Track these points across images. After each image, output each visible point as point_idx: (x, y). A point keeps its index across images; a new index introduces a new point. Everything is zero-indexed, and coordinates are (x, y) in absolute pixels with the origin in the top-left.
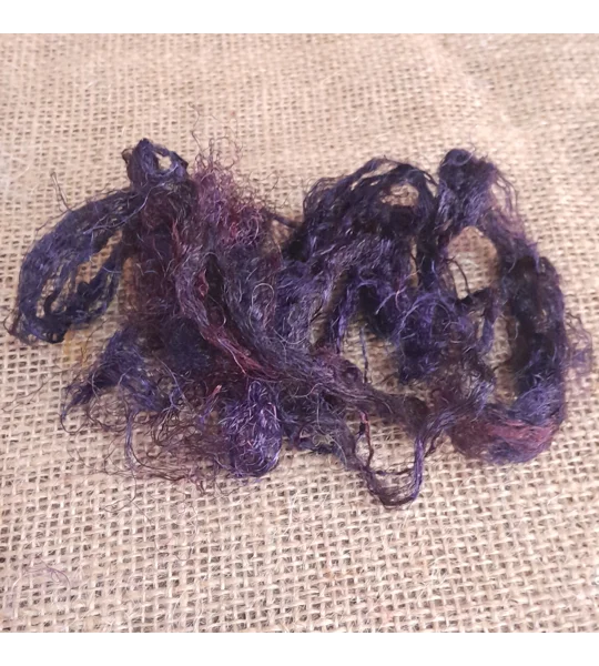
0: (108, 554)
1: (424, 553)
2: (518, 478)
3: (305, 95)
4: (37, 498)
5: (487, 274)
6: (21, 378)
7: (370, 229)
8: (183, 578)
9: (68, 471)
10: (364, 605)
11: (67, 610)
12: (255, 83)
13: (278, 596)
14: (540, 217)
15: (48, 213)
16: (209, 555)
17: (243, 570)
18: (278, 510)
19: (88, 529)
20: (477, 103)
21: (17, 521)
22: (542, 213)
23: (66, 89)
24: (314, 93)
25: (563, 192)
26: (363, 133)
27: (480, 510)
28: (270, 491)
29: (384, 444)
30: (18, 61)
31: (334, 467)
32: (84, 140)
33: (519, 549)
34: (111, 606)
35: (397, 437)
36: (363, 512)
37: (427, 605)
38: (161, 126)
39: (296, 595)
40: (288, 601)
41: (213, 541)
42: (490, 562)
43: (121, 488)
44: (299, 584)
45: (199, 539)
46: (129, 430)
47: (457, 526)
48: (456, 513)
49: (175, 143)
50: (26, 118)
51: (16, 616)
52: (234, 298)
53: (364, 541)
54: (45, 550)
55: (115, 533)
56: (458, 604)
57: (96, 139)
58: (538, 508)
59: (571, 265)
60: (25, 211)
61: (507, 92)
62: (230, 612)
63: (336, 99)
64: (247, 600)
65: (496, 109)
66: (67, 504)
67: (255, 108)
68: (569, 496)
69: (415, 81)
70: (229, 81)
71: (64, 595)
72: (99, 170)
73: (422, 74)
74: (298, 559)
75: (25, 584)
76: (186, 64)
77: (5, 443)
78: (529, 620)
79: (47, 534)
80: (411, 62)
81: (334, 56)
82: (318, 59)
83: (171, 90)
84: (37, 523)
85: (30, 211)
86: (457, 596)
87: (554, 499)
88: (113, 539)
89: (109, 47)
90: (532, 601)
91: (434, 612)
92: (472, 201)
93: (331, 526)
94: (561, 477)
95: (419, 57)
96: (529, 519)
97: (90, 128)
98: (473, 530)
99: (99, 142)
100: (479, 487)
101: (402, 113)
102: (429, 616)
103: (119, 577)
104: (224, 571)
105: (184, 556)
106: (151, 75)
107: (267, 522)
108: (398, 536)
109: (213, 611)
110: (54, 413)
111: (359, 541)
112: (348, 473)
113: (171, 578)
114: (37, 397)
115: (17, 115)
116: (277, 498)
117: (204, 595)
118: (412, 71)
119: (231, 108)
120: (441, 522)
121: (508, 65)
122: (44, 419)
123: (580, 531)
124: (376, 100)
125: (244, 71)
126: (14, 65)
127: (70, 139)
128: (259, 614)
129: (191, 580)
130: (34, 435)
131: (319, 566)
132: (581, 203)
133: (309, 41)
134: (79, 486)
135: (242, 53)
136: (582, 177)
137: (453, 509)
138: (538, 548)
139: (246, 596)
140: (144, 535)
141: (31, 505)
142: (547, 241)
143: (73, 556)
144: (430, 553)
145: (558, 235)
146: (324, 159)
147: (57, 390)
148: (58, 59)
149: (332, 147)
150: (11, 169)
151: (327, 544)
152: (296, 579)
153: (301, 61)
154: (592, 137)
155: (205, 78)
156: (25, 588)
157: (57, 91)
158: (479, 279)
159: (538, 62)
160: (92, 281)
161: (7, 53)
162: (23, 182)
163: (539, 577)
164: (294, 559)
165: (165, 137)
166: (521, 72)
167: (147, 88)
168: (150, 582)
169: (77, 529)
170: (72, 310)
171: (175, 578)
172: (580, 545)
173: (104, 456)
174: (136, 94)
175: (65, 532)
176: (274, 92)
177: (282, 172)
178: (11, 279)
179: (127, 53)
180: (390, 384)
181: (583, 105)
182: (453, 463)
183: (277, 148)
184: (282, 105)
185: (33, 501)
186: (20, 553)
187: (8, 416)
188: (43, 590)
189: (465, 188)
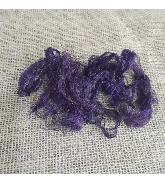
0: (42, 149)
1: (117, 149)
2: (139, 130)
3: (88, 32)
4: (24, 135)
5: (132, 79)
6: (20, 104)
7: (104, 69)
8: (60, 155)
9: (32, 128)
10: (103, 162)
11: (32, 163)
12: (75, 29)
13: (82, 159)
14: (145, 64)
15: (26, 62)
16: (66, 149)
17: (74, 153)
18: (82, 138)
19: (37, 142)
20: (129, 35)
21: (20, 140)
22: (145, 63)
23: (30, 30)
24: (90, 32)
25: (150, 58)
26: (102, 42)
27: (130, 138)
28: (80, 133)
29: (107, 121)
30: (18, 22)
31: (95, 127)
32: (34, 43)
33: (140, 148)
34: (43, 162)
35: (110, 120)
36: (103, 138)
37: (118, 162)
38: (53, 40)
39: (87, 159)
40: (85, 161)
41: (67, 146)
42: (133, 151)
43: (44, 132)
44: (87, 157)
45: (63, 145)
46: (46, 117)
47: (125, 142)
48: (124, 139)
49: (56, 44)
50: (20, 38)
51: (20, 164)
52: (72, 88)
53: (103, 146)
54: (27, 147)
55: (43, 143)
56: (125, 162)
57: (37, 43)
58: (144, 138)
59: (152, 76)
60: (20, 61)
61: (136, 32)
62: (71, 163)
63: (95, 33)
64: (75, 160)
65: (134, 36)
66: (32, 136)
67: (75, 35)
68: (151, 135)
69: (114, 29)
70: (69, 28)
71: (31, 159)
72: (38, 51)
73: (116, 27)
74: (87, 150)
75: (22, 156)
76: (58, 24)
77: (16, 120)
78: (142, 165)
79: (27, 143)
80: (113, 24)
81: (95, 22)
82: (91, 23)
83: (55, 30)
84: (24, 141)
85: (21, 61)
86: (125, 160)
87: (148, 136)
88: (43, 145)
89: (40, 19)
90: (143, 161)
91: (119, 164)
92: (130, 63)
93: (95, 142)
94: (150, 130)
95: (115, 23)
96: (142, 140)
97: (35, 40)
98: (129, 143)
99: (38, 44)
100: (130, 133)
101: (111, 37)
102: (118, 165)
103: (44, 155)
104: (69, 153)
105: (60, 150)
106: (50, 26)
107: (80, 141)
108: (111, 145)
109: (67, 163)
110: (28, 113)
111: (101, 146)
112: (99, 129)
113: (57, 155)
114: (24, 109)
115: (18, 37)
116: (82, 135)
117: (65, 159)
118: (114, 26)
119: (70, 35)
120: (121, 141)
121: (137, 25)
122: (26, 114)
123: (154, 143)
124: (105, 34)
125: (73, 26)
126: (17, 24)
127: (31, 43)
128: (78, 164)
129: (61, 155)
130: (23, 119)
131: (92, 152)
132: (154, 61)
133: (88, 18)
134: (34, 132)
135: (72, 21)
136: (155, 54)
137: (124, 138)
138: (144, 148)
139: (75, 159)
140: (50, 144)
141: (23, 136)
142: (146, 70)
143: (33, 149)
144: (119, 149)
145: (149, 69)
146: (92, 49)
147: (29, 107)
148: (27, 22)
149: (94, 46)
150: (16, 50)
151: (94, 147)
152: (87, 155)
153: (87, 23)
154: (157, 44)
155: (63, 27)
156: (22, 157)
157: (27, 30)
158: (130, 80)
159: (144, 24)
160: (37, 80)
161: (15, 21)
162: (19, 54)
163: (144, 155)
164: (86, 150)
165: (54, 42)
166: (140, 27)
167: (49, 30)
168: (52, 156)
169: (34, 142)
170: (32, 88)
171: (58, 155)
172: (154, 147)
173: (40, 124)
174: (47, 31)
175: (31, 143)
176: (80, 31)
177: (82, 52)
178: (17, 79)
179: (44, 21)
180: (109, 106)
181: (155, 36)
182: (124, 126)
183: (81, 46)
184: (82, 35)
185: (23, 135)
186: (21, 148)
187: (17, 114)
188: (26, 157)
189: (128, 59)
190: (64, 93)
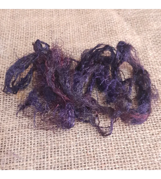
0: (29, 150)
1: (113, 149)
2: (139, 129)
3: (81, 28)
4: (10, 135)
5: (130, 74)
6: (6, 104)
7: (99, 63)
8: (49, 156)
9: (19, 128)
10: (97, 163)
11: (18, 165)
12: (68, 25)
13: (75, 161)
14: (144, 59)
15: (13, 60)
16: (56, 150)
17: (65, 154)
18: (74, 138)
19: (24, 143)
20: (127, 29)
21: (5, 141)
22: (145, 58)
23: (18, 27)
24: (84, 27)
25: (150, 52)
26: (97, 37)
27: (128, 137)
28: (72, 133)
29: (103, 120)
30: (5, 20)
31: (89, 126)
32: (23, 40)
33: (139, 148)
34: (30, 164)
35: (106, 118)
36: (97, 138)
37: (114, 163)
38: (43, 36)
39: (79, 160)
40: (77, 162)
41: (57, 146)
42: (131, 151)
43: (33, 132)
44: (80, 158)
45: (53, 146)
46: (35, 117)
47: (122, 142)
48: (122, 138)
49: (47, 41)
50: (7, 35)
51: (5, 166)
52: (62, 81)
53: (97, 146)
54: (13, 149)
55: (31, 144)
56: (123, 163)
57: (26, 40)
58: (144, 137)
59: (153, 72)
60: (7, 59)
61: (135, 26)
62: (62, 165)
63: (90, 29)
64: (66, 162)
65: (133, 31)
66: (18, 137)
67: (68, 31)
68: (152, 133)
69: (111, 23)
70: (61, 24)
71: (17, 161)
72: (27, 48)
73: (113, 22)
74: (80, 151)
75: (7, 158)
76: (49, 20)
77: (2, 121)
78: (142, 166)
79: (13, 145)
80: (110, 18)
81: (89, 17)
82: (85, 18)
83: (46, 27)
84: (10, 142)
85: (9, 59)
86: (122, 160)
87: (148, 134)
88: (31, 146)
89: (29, 15)
90: (143, 161)
91: (116, 165)
92: (125, 55)
93: (89, 142)
94: (150, 128)
95: (112, 17)
96: (142, 139)
97: (24, 37)
98: (127, 143)
99: (27, 41)
100: (128, 131)
101: (107, 32)
102: (115, 166)
103: (32, 156)
104: (60, 154)
105: (49, 150)
106: (41, 23)
107: (72, 141)
108: (106, 144)
109: (57, 165)
110: (15, 113)
111: (96, 146)
112: (93, 128)
113: (46, 156)
114: (10, 108)
115: (5, 34)
116: (74, 135)
117: (55, 161)
118: (110, 21)
119: (62, 31)
120: (118, 141)
121: (136, 19)
122: (12, 114)
123: (155, 143)
124: (100, 29)
125: (65, 22)
126: (4, 21)
127: (19, 40)
128: (69, 165)
129: (51, 157)
130: (9, 119)
131: (86, 153)
132: (155, 55)
133: (82, 13)
134: (21, 132)
135: (65, 17)
136: (155, 48)
138: (144, 147)
139: (66, 161)
140: (39, 145)
141: (8, 137)
142: (146, 65)
143: (20, 151)
144: (115, 149)
145: (149, 64)
146: (87, 44)
147: (15, 106)
148: (16, 19)
149: (89, 41)
150: (3, 48)
151: (88, 147)
152: (79, 156)
153: (80, 19)
154: (158, 38)
155: (55, 23)
156: (7, 159)
157: (16, 27)
158: (128, 76)
159: (144, 18)
160: (25, 77)
161: (2, 18)
162: (7, 52)
163: (144, 155)
164: (79, 151)
165: (44, 39)
166: (139, 21)
167: (39, 26)
168: (40, 157)
169: (21, 143)
170: (19, 85)
171: (47, 156)
172: (155, 146)
173: (28, 124)
174: (37, 28)
175: (18, 144)
176: (73, 27)
177: (75, 48)
178: (3, 77)
179: (34, 17)
180: (104, 104)
181: (156, 29)
182: (121, 125)
183: (74, 42)
184: (75, 30)
185: (9, 136)
186: (6, 150)
187: (2, 113)
188: (12, 160)
189: (123, 51)
190: (53, 87)
